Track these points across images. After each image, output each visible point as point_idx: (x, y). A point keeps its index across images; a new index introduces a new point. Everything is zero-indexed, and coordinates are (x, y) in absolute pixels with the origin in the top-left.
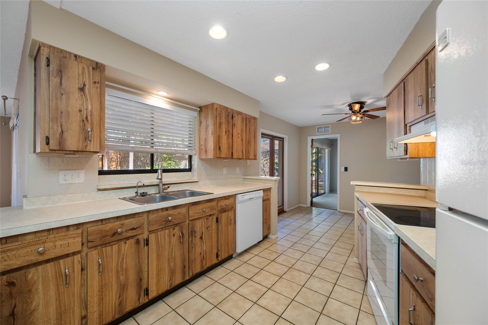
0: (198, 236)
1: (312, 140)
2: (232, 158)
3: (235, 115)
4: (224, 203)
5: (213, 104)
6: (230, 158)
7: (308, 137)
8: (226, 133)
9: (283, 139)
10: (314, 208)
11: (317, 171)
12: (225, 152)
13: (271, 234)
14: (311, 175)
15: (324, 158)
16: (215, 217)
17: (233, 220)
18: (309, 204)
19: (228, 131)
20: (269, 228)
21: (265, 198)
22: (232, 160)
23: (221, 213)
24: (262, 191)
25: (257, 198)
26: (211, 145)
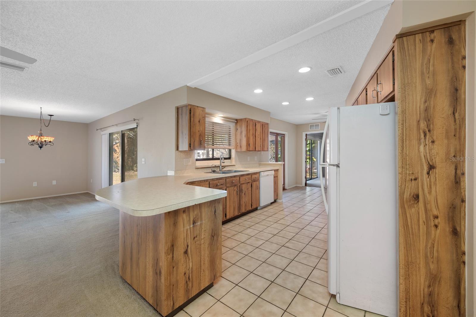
0: (244, 193)
1: (306, 134)
2: (255, 150)
3: (257, 123)
4: (254, 176)
5: (245, 119)
6: (254, 151)
7: (303, 132)
8: (252, 135)
9: (284, 135)
10: (307, 187)
11: (311, 159)
12: (251, 147)
13: (278, 199)
14: (306, 162)
15: (316, 148)
16: (250, 184)
17: (259, 187)
18: (304, 185)
19: (253, 134)
20: (277, 196)
21: (275, 175)
22: (255, 152)
23: (253, 182)
24: (273, 171)
25: (271, 175)
26: (244, 143)
